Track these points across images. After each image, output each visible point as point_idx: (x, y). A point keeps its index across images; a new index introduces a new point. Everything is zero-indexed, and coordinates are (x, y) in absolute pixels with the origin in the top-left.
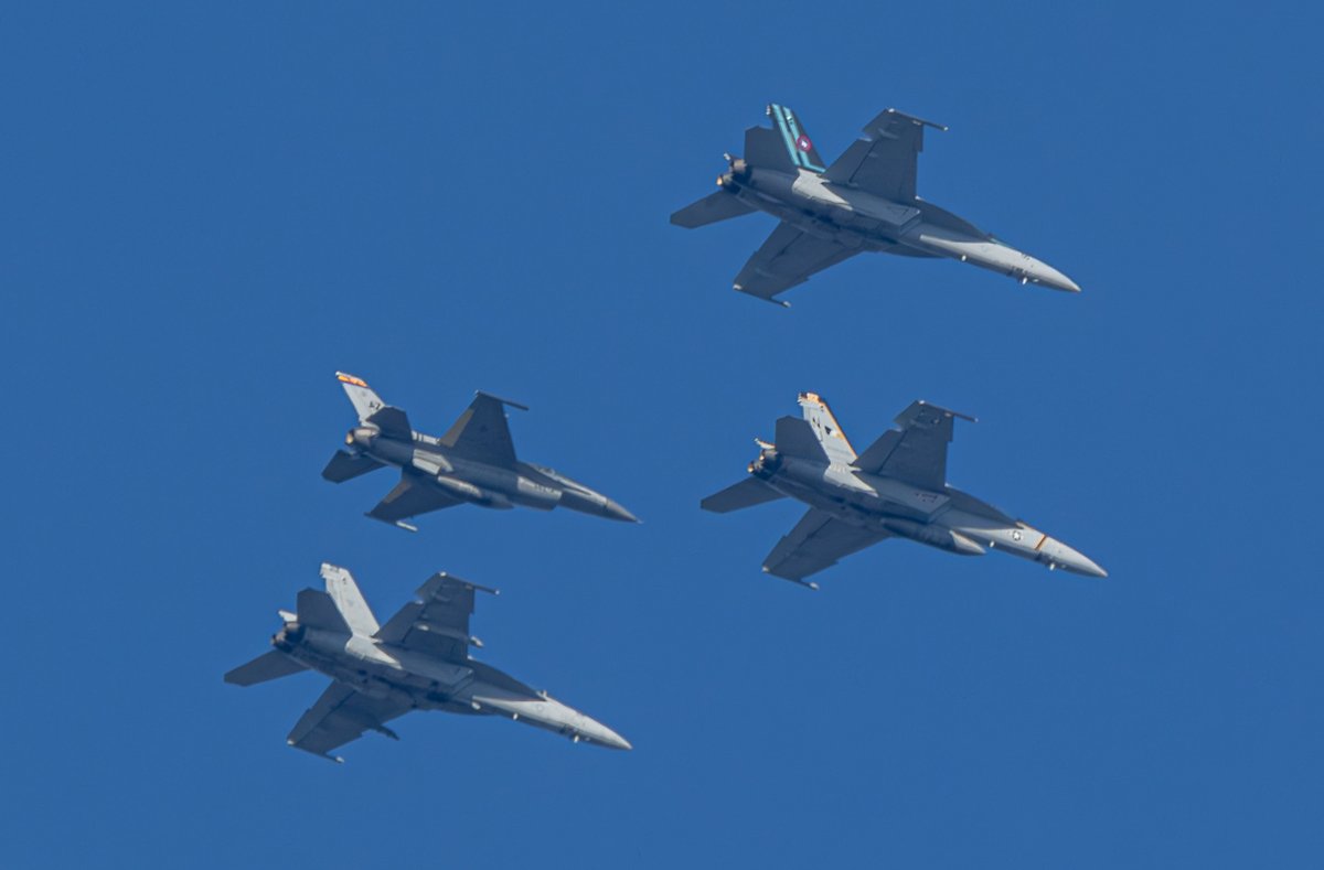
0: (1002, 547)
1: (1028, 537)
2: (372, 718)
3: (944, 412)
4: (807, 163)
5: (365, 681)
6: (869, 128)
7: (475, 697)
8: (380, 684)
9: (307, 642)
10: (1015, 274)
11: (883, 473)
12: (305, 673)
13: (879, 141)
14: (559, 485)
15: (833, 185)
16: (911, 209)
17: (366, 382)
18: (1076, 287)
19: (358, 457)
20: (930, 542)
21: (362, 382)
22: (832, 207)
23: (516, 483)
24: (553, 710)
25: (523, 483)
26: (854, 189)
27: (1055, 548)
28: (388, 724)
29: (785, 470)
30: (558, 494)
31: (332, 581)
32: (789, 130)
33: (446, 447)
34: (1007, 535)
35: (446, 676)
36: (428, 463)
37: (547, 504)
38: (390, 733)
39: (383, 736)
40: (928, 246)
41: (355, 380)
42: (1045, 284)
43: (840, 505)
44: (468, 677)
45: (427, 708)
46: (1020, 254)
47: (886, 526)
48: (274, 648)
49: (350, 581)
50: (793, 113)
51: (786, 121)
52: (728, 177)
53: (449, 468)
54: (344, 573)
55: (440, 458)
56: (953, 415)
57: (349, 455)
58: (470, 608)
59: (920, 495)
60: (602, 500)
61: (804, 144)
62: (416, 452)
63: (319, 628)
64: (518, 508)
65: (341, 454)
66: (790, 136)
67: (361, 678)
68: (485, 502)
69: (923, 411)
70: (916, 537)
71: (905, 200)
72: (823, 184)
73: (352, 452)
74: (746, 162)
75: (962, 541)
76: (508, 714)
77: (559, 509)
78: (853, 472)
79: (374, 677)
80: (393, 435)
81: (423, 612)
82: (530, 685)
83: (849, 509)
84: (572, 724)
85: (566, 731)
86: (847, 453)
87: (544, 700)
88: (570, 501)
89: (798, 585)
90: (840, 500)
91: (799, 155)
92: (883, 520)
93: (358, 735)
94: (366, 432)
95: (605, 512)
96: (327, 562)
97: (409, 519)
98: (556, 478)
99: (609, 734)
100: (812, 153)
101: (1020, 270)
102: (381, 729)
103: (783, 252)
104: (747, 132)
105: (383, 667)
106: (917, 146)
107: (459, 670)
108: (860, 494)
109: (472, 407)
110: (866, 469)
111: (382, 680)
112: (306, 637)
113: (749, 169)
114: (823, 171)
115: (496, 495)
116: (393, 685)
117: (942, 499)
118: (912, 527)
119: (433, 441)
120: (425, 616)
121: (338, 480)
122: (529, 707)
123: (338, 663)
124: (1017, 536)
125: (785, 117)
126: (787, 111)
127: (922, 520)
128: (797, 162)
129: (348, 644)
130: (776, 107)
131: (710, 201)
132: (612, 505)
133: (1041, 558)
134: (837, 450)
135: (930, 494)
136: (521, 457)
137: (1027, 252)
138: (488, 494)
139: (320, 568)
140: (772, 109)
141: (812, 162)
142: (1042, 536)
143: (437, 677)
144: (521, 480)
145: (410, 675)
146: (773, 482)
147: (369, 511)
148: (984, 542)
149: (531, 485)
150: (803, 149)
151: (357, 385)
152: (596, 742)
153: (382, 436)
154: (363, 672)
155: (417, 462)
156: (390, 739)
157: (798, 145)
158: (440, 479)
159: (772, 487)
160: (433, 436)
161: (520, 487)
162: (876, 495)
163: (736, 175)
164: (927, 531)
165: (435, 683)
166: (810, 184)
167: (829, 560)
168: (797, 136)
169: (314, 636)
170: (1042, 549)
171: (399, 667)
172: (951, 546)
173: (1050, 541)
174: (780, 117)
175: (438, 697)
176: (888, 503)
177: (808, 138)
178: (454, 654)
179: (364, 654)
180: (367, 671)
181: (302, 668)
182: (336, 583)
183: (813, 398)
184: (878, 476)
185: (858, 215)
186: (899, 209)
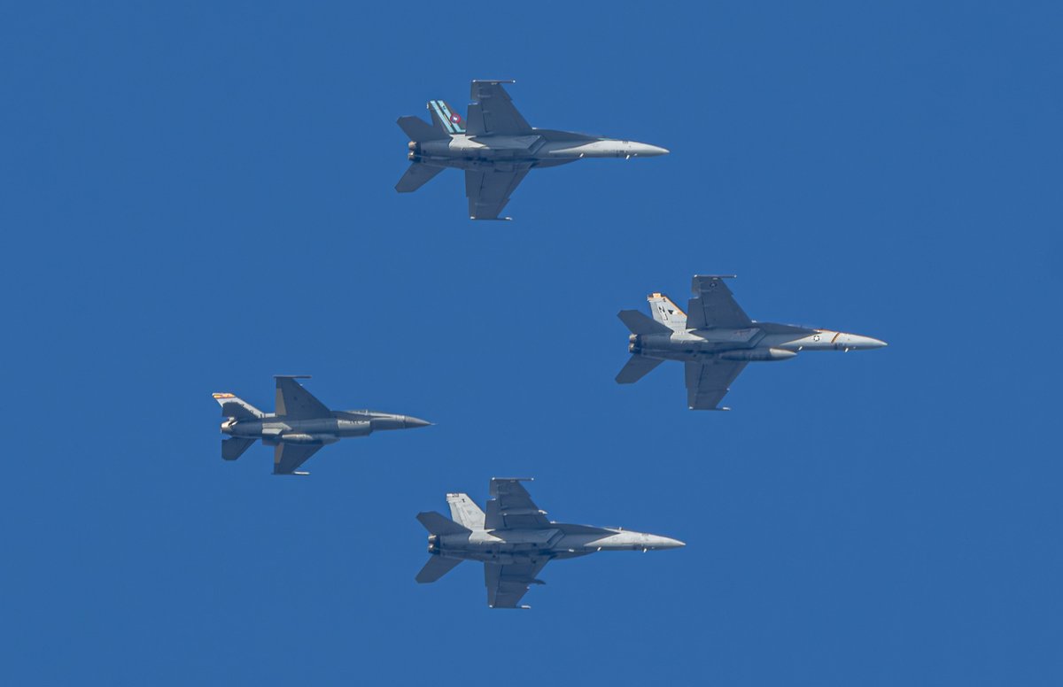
0: (807, 348)
1: (826, 337)
3: (713, 278)
4: (458, 130)
5: (494, 556)
8: (503, 556)
10: (620, 155)
13: (482, 101)
15: (477, 138)
17: (231, 393)
18: (665, 151)
20: (760, 359)
21: (230, 395)
22: (478, 152)
23: (336, 424)
26: (492, 136)
27: (845, 338)
28: (537, 578)
29: (645, 344)
30: (368, 423)
31: (454, 503)
32: (443, 113)
33: (282, 416)
34: (810, 340)
35: (541, 538)
36: (273, 430)
37: (362, 431)
38: (542, 582)
39: (539, 585)
40: (556, 155)
42: (642, 155)
43: (692, 354)
44: (558, 534)
46: (621, 142)
47: (723, 358)
49: (468, 500)
50: (446, 104)
51: (441, 109)
53: (289, 428)
54: (463, 496)
55: (279, 424)
56: (719, 278)
60: (403, 418)
61: (455, 119)
62: (263, 425)
63: (447, 534)
64: (342, 439)
66: (445, 116)
68: (317, 442)
71: (525, 132)
72: (470, 139)
74: (415, 142)
75: (775, 352)
77: (373, 433)
78: (690, 332)
79: (498, 552)
80: (245, 419)
83: (699, 355)
84: (640, 542)
85: (636, 547)
87: (618, 533)
88: (378, 426)
89: (715, 411)
91: (452, 126)
92: (721, 355)
96: (450, 493)
99: (666, 540)
100: (461, 123)
101: (622, 152)
105: (496, 544)
108: (698, 344)
109: (277, 387)
110: (695, 328)
112: (442, 542)
116: (512, 553)
117: (754, 331)
118: (739, 353)
119: (273, 415)
121: (235, 458)
122: (608, 540)
123: (469, 551)
124: (817, 338)
125: (439, 106)
126: (442, 104)
127: (745, 347)
128: (451, 130)
129: (470, 538)
130: (433, 102)
132: (409, 419)
133: (837, 347)
134: (679, 322)
135: (743, 330)
137: (625, 139)
138: (317, 436)
139: (446, 497)
140: (431, 105)
141: (462, 129)
142: (835, 333)
143: (534, 541)
144: (340, 422)
145: (515, 544)
146: (646, 354)
148: (795, 349)
149: (347, 422)
150: (454, 122)
151: (228, 397)
154: (489, 552)
155: (265, 431)
156: (541, 585)
157: (451, 120)
158: (284, 436)
160: (271, 412)
161: (340, 426)
162: (706, 341)
163: (415, 151)
164: (750, 353)
166: (461, 142)
168: (449, 116)
169: (447, 540)
170: (836, 341)
171: (506, 542)
172: (770, 358)
173: (841, 335)
174: (436, 107)
176: (717, 344)
177: (457, 114)
179: (481, 541)
182: (457, 504)
183: (657, 296)
184: (707, 329)
185: (496, 150)
186: (524, 139)
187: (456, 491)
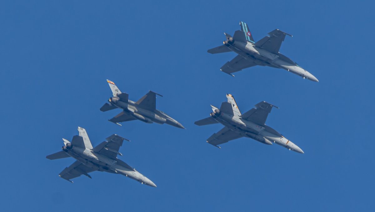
0: (277, 143)
1: (284, 140)
2: (85, 171)
3: (270, 105)
4: (249, 40)
5: (87, 162)
6: (270, 34)
7: (116, 169)
8: (91, 164)
9: (73, 150)
11: (248, 119)
12: (69, 158)
13: (272, 37)
14: (165, 117)
15: (256, 47)
16: (276, 55)
18: (318, 80)
19: (112, 105)
20: (258, 140)
22: (255, 53)
23: (154, 116)
24: (137, 174)
25: (157, 116)
26: (262, 49)
27: (291, 144)
28: (89, 174)
29: (221, 116)
30: (165, 120)
32: (245, 29)
33: (137, 105)
34: (278, 139)
35: (110, 163)
36: (132, 109)
37: (162, 122)
38: (90, 176)
39: (87, 177)
41: (112, 82)
42: (309, 79)
44: (116, 163)
45: (102, 171)
46: (304, 70)
48: (62, 150)
49: (85, 133)
50: (247, 25)
51: (245, 27)
52: (227, 42)
53: (137, 111)
54: (84, 130)
55: (134, 107)
56: (272, 106)
57: (109, 105)
58: (121, 144)
59: (257, 127)
60: (176, 122)
61: (249, 34)
62: (129, 105)
63: (76, 146)
65: (107, 104)
66: (246, 31)
67: (86, 161)
68: (146, 121)
69: (264, 104)
70: (255, 138)
71: (275, 53)
72: (253, 46)
73: (110, 104)
74: (233, 39)
75: (267, 141)
76: (125, 174)
77: (165, 124)
78: (240, 118)
79: (90, 161)
80: (123, 100)
81: (107, 144)
82: (131, 167)
83: (237, 129)
84: (142, 179)
85: (140, 181)
86: (239, 113)
87: (135, 171)
88: (169, 122)
89: (216, 147)
90: (235, 126)
91: (247, 37)
92: (246, 133)
93: (79, 175)
94: (115, 99)
95: (177, 125)
96: (79, 127)
97: (121, 123)
98: (165, 115)
99: (151, 182)
100: (251, 37)
101: (303, 75)
102: (87, 175)
103: (237, 63)
104: (236, 31)
105: (93, 158)
106: (283, 39)
107: (113, 161)
108: (241, 125)
109: (147, 94)
110: (243, 118)
111: (92, 162)
113: (233, 41)
114: (254, 43)
115: (149, 119)
117: (263, 128)
118: (254, 135)
119: (133, 103)
120: (107, 146)
121: (104, 111)
122: (130, 173)
123: (80, 156)
125: (244, 25)
126: (245, 24)
127: (256, 133)
128: (247, 39)
129: (84, 151)
130: (242, 22)
131: (220, 47)
133: (287, 147)
134: (236, 111)
135: (260, 126)
136: (157, 109)
137: (306, 70)
138: (146, 119)
140: (241, 23)
141: (250, 40)
142: (287, 140)
143: (107, 163)
144: (156, 115)
145: (100, 162)
146: (217, 119)
147: (110, 119)
148: (272, 141)
150: (248, 35)
151: (112, 84)
152: (148, 184)
153: (120, 100)
154: (87, 160)
155: (129, 109)
156: (89, 178)
158: (135, 114)
159: (217, 120)
160: (134, 101)
161: (155, 117)
163: (229, 42)
164: (258, 137)
165: (107, 164)
166: (250, 46)
167: (226, 141)
169: (75, 148)
170: (288, 144)
171: (98, 159)
172: (264, 142)
173: (290, 142)
174: (243, 26)
175: (106, 168)
176: (248, 128)
177: (250, 32)
178: (112, 157)
179: (88, 155)
180: (88, 159)
181: (69, 156)
182: (81, 133)
183: (230, 96)
184: (247, 120)
185: (262, 56)
186: (273, 55)
187: (82, 127)
